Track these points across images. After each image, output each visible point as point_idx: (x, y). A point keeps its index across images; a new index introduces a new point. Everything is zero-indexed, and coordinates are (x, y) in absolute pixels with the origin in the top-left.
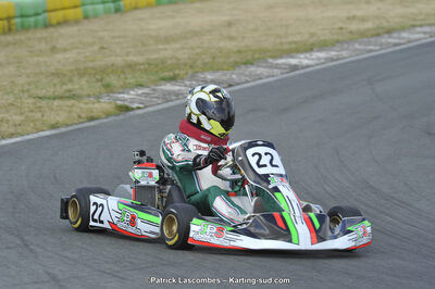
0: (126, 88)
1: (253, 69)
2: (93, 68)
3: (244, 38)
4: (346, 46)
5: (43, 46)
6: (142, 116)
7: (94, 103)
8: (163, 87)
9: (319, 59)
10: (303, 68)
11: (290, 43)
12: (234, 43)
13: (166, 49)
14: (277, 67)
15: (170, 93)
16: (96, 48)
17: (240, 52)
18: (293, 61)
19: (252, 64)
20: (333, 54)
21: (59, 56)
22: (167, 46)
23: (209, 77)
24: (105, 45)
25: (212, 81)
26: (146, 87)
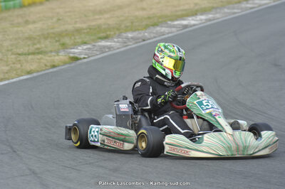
0: (75, 45)
1: (158, 28)
2: (54, 33)
3: (151, 9)
4: (218, 10)
5: (20, 20)
6: (87, 63)
7: (54, 56)
8: (100, 44)
9: (201, 20)
10: (191, 26)
11: (182, 10)
12: (145, 12)
13: (100, 19)
14: (174, 26)
15: (104, 47)
16: (55, 20)
17: (149, 18)
18: (185, 22)
19: (157, 25)
20: (211, 16)
21: (31, 26)
22: (101, 17)
23: (130, 35)
24: (61, 18)
25: (132, 38)
26: (89, 44)
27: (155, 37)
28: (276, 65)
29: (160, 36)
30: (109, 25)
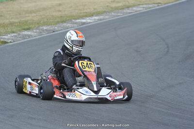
0: (6, 33)
1: (65, 24)
3: (65, 11)
4: (108, 14)
6: (12, 45)
8: (23, 33)
9: (95, 20)
10: (87, 23)
11: (84, 13)
12: (60, 13)
13: (29, 16)
14: (76, 23)
15: (26, 35)
17: (61, 17)
18: (83, 21)
19: (65, 22)
20: (102, 17)
22: (30, 15)
23: (45, 28)
24: (3, 15)
25: (46, 30)
26: (16, 33)
27: (61, 30)
28: (137, 51)
29: (65, 29)
30: (33, 20)
